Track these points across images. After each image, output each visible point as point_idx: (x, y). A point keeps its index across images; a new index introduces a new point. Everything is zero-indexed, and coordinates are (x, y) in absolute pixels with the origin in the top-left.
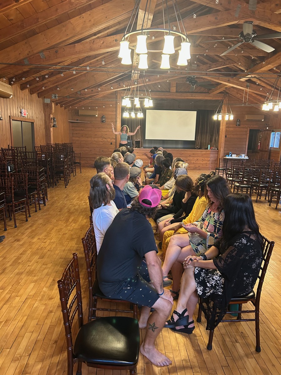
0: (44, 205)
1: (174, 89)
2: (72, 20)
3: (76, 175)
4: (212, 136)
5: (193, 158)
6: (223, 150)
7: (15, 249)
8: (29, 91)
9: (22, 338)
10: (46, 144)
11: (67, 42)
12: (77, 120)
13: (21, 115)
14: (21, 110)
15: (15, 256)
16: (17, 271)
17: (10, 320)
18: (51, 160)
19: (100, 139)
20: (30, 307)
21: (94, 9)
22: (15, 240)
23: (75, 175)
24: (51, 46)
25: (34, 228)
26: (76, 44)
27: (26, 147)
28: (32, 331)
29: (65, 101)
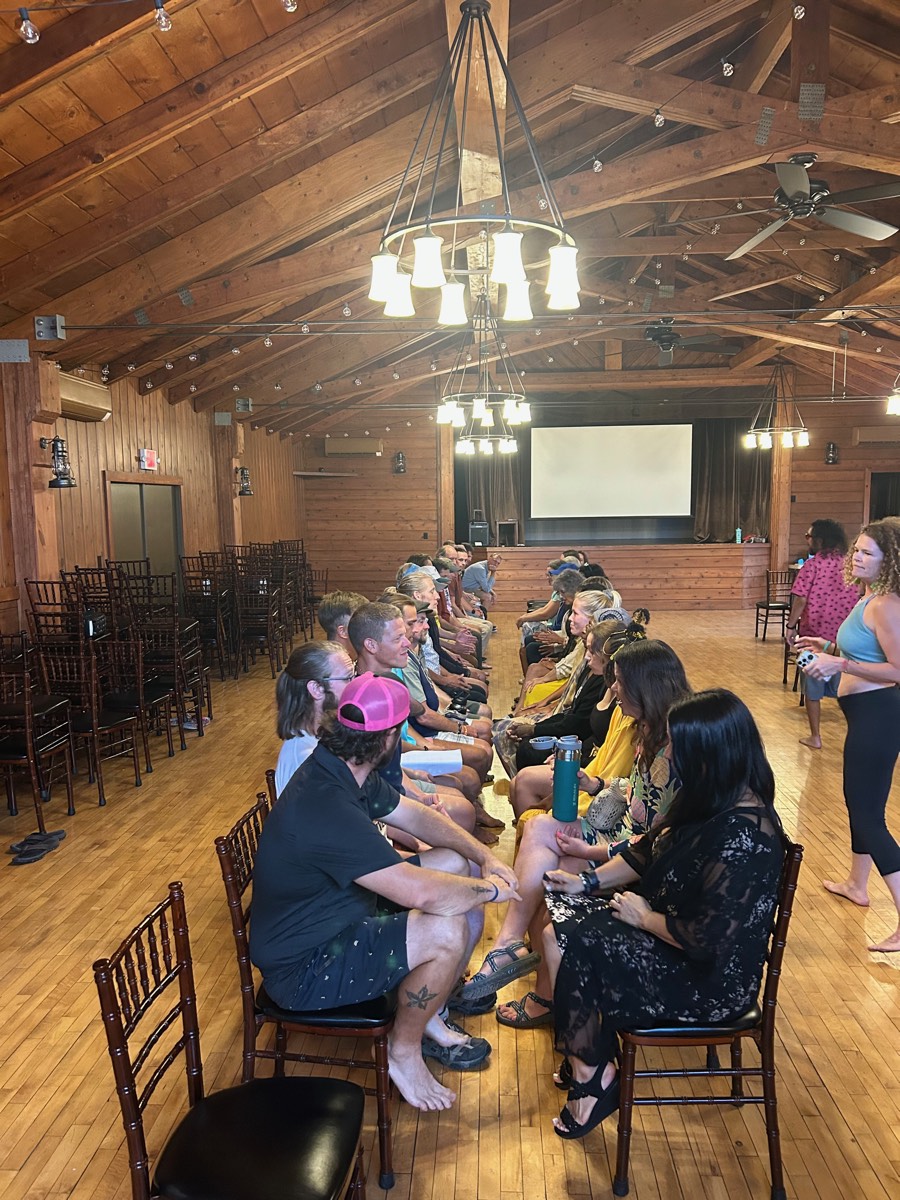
0: (200, 735)
1: (615, 362)
2: (268, 195)
3: (312, 637)
4: (746, 498)
5: (688, 570)
6: (787, 545)
7: (90, 870)
8: (164, 395)
9: (58, 1139)
10: (220, 549)
11: (256, 254)
12: (320, 470)
13: (140, 465)
14: (139, 451)
15: (82, 894)
16: (80, 938)
17: (33, 1087)
18: (231, 594)
19: (392, 525)
20: (97, 1050)
21: (331, 158)
22: (95, 844)
23: (309, 636)
24: (210, 271)
25: (153, 808)
26: (282, 260)
27: (150, 561)
28: (91, 1120)
29: (279, 416)
